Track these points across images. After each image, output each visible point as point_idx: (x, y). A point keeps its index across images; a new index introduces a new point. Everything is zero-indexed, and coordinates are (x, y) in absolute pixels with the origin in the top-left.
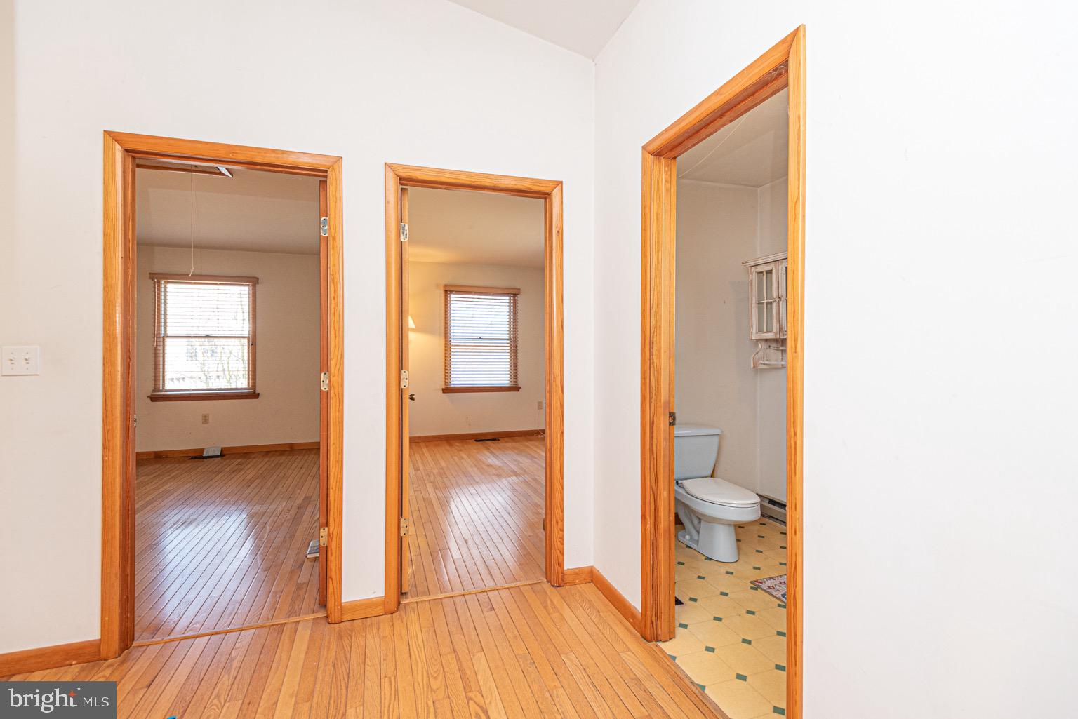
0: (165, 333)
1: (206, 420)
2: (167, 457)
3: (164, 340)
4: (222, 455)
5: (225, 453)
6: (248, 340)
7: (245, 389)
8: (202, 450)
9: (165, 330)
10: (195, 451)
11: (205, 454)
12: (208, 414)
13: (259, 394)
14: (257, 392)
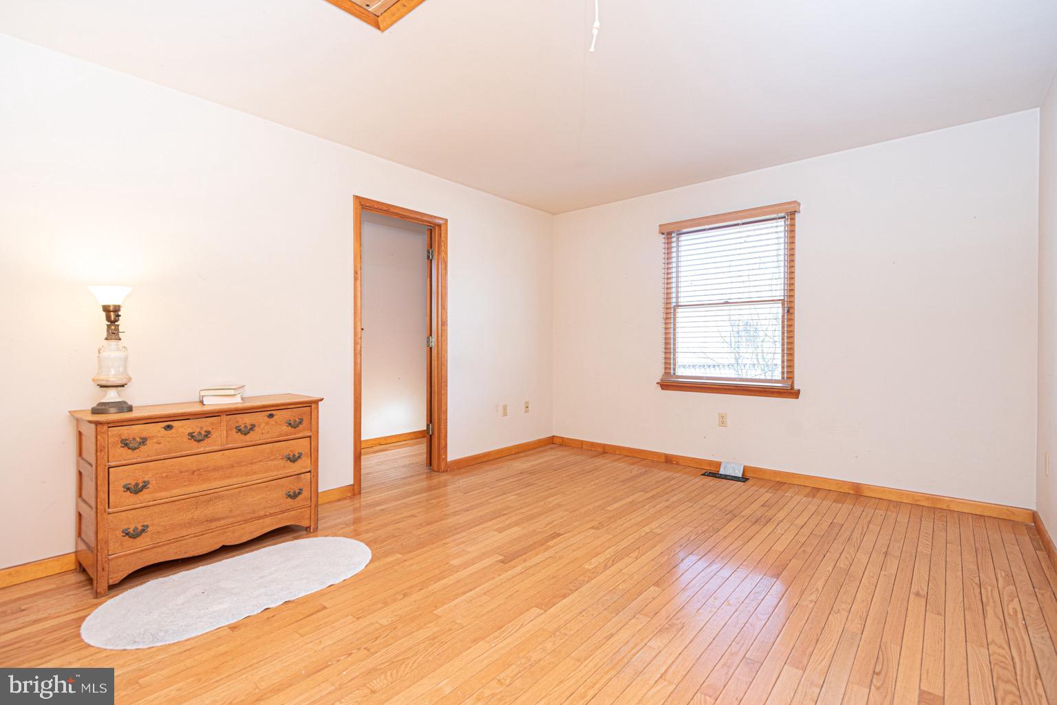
0: (677, 302)
1: (723, 422)
2: (677, 464)
3: (675, 310)
4: (744, 479)
5: (748, 475)
6: (783, 304)
7: (777, 381)
8: (719, 464)
9: (677, 297)
10: (710, 463)
11: (722, 471)
12: (726, 414)
13: (799, 391)
14: (796, 387)
